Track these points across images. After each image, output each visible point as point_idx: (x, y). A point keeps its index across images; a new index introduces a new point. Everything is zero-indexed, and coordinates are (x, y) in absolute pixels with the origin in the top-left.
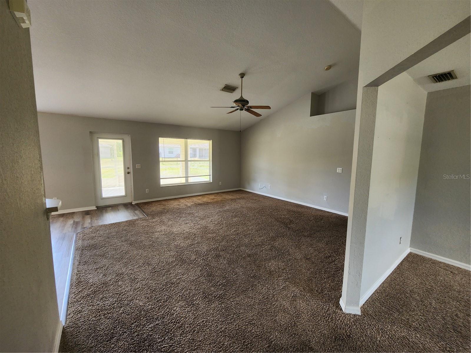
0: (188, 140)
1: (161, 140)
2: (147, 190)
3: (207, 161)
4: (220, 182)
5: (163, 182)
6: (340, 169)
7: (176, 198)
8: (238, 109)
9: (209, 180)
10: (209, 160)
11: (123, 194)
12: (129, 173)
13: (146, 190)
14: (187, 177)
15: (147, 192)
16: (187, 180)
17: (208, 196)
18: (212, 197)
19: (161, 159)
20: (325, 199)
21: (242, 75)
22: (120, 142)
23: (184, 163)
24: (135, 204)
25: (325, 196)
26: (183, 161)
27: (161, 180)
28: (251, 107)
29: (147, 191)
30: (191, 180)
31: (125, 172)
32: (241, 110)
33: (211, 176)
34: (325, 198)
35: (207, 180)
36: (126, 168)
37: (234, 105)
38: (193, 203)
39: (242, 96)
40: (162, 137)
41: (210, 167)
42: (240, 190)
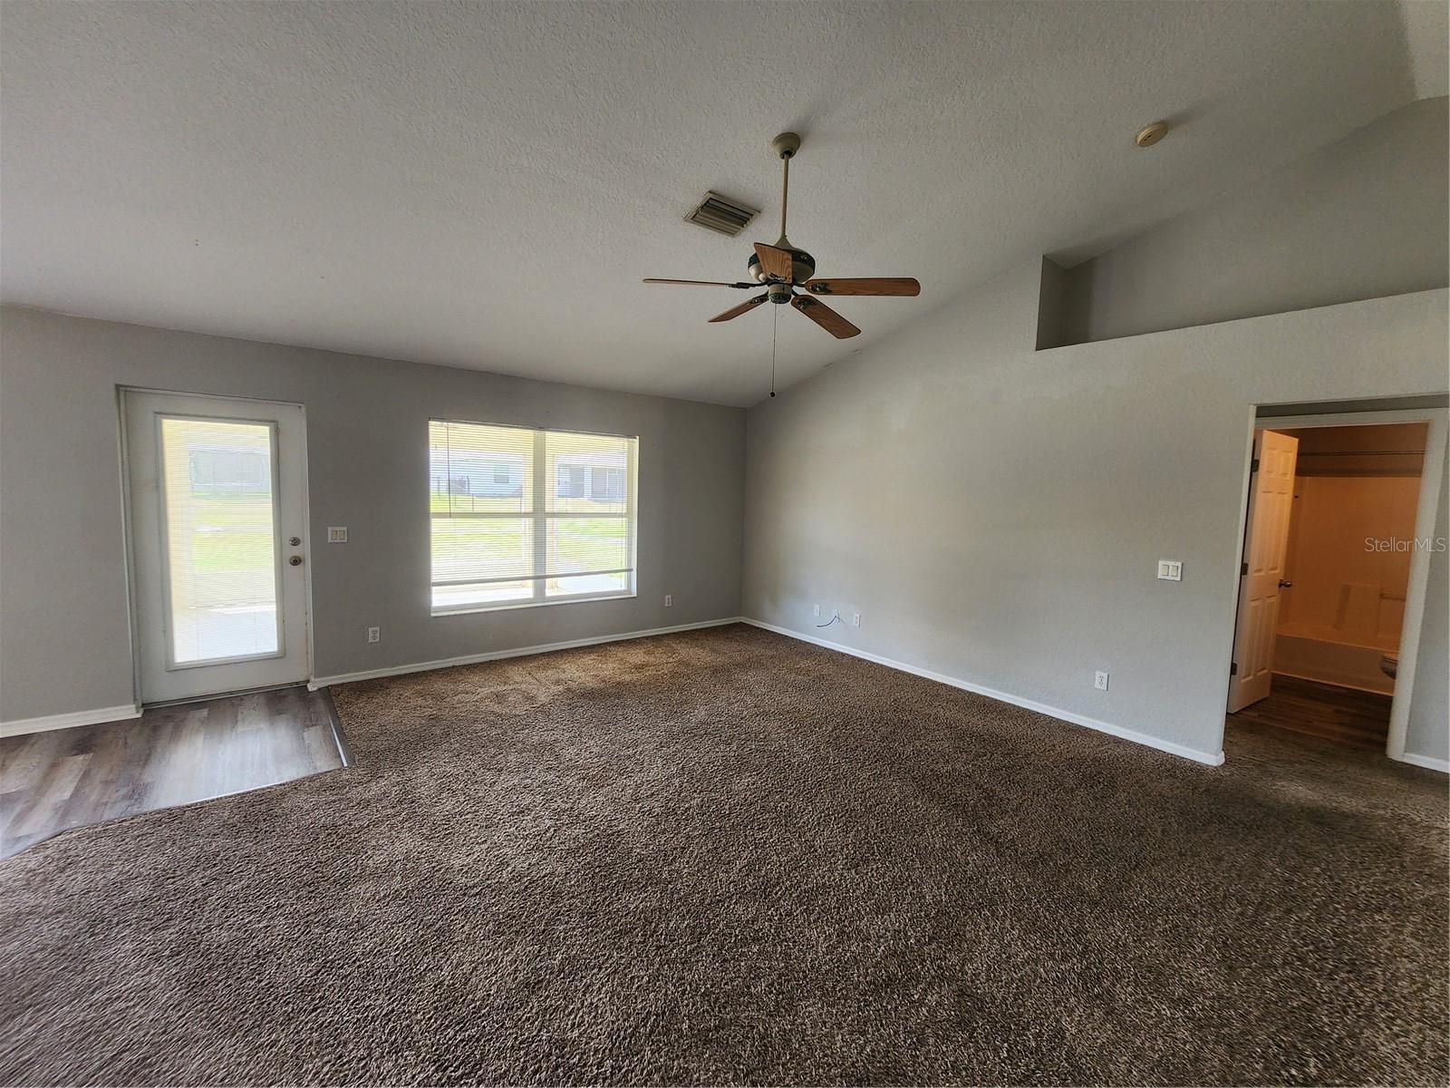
0: (548, 434)
1: (436, 430)
2: (374, 632)
3: (621, 515)
4: (667, 597)
5: (442, 599)
6: (1171, 563)
7: (493, 658)
8: (766, 295)
9: (624, 588)
10: (628, 514)
11: (270, 645)
12: (296, 561)
13: (370, 629)
14: (540, 578)
15: (374, 638)
16: (540, 590)
17: (620, 653)
18: (637, 656)
19: (435, 505)
20: (1101, 683)
21: (789, 145)
22: (265, 431)
23: (531, 520)
24: (319, 689)
25: (1098, 674)
26: (526, 515)
27: (434, 589)
28: (826, 287)
29: (373, 634)
30: (559, 589)
31: (281, 559)
32: (781, 298)
33: (634, 574)
34: (1098, 680)
35: (619, 589)
36: (287, 542)
37: (751, 275)
38: (561, 688)
39: (784, 236)
40: (442, 419)
41: (629, 538)
42: (741, 627)
